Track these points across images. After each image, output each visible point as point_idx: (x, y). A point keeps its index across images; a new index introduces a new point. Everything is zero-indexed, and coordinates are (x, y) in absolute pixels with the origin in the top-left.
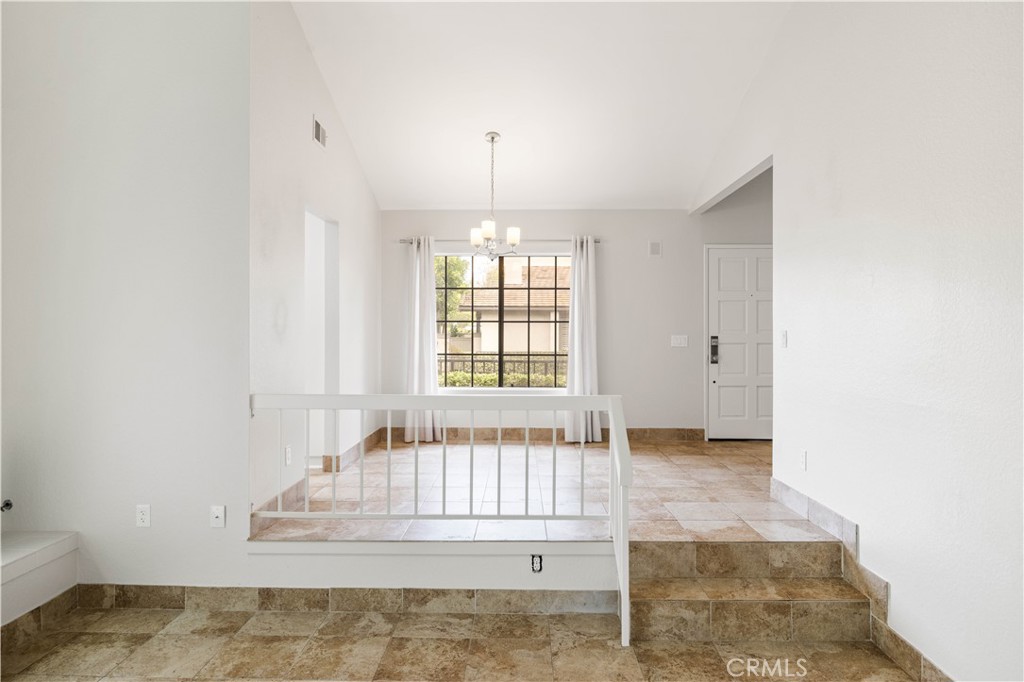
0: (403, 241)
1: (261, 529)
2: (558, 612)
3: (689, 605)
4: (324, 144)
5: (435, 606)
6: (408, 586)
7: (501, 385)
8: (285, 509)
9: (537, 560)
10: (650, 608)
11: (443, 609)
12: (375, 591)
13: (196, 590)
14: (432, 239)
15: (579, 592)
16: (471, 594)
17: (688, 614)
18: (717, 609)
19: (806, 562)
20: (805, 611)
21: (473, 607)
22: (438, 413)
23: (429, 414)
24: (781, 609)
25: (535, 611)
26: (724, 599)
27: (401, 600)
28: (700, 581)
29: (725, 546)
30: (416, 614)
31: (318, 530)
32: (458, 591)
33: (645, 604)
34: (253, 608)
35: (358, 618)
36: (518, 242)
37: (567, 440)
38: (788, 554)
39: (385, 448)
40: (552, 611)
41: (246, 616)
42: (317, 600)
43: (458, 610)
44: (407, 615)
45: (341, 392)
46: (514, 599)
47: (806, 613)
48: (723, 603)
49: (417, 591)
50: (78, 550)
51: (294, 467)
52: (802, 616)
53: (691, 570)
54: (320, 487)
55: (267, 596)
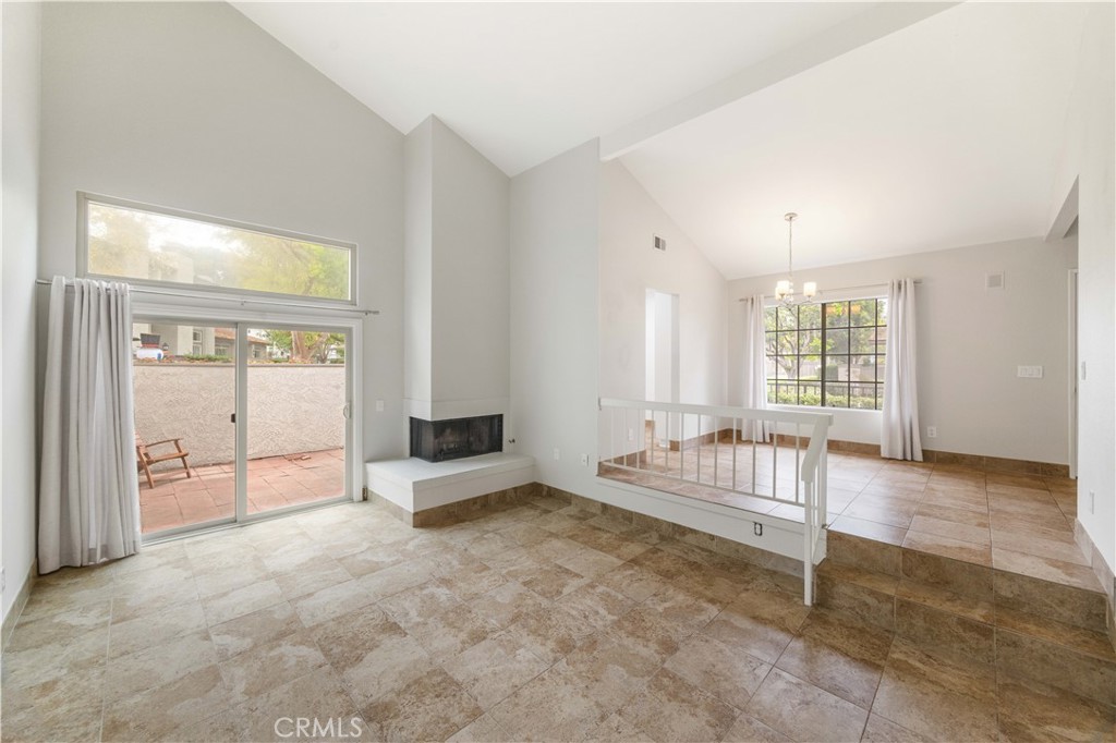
0: (741, 300)
1: (604, 471)
2: (774, 569)
3: (872, 593)
4: (664, 249)
5: (689, 538)
6: (675, 522)
7: (823, 404)
8: (628, 465)
9: (758, 527)
10: (834, 585)
11: (694, 543)
12: (657, 520)
13: (576, 496)
14: (762, 296)
15: (790, 559)
16: (712, 537)
17: (871, 601)
18: (902, 605)
19: (1048, 601)
20: (1014, 643)
21: (713, 546)
22: (767, 423)
23: (760, 422)
24: (983, 631)
25: (756, 563)
26: (912, 600)
27: (670, 529)
28: (902, 582)
29: (936, 560)
30: (678, 541)
31: (633, 478)
32: (705, 534)
33: (829, 579)
34: (599, 512)
35: (645, 532)
36: (813, 294)
37: (883, 455)
38: (1020, 587)
39: (732, 443)
40: (769, 566)
41: (594, 515)
42: (628, 516)
43: (704, 545)
44: (672, 539)
45: (682, 402)
46: (741, 549)
47: (1015, 644)
48: (909, 603)
49: (679, 526)
50: (534, 467)
51: (633, 444)
52: (1008, 645)
53: (896, 570)
54: (658, 458)
55: (605, 507)
